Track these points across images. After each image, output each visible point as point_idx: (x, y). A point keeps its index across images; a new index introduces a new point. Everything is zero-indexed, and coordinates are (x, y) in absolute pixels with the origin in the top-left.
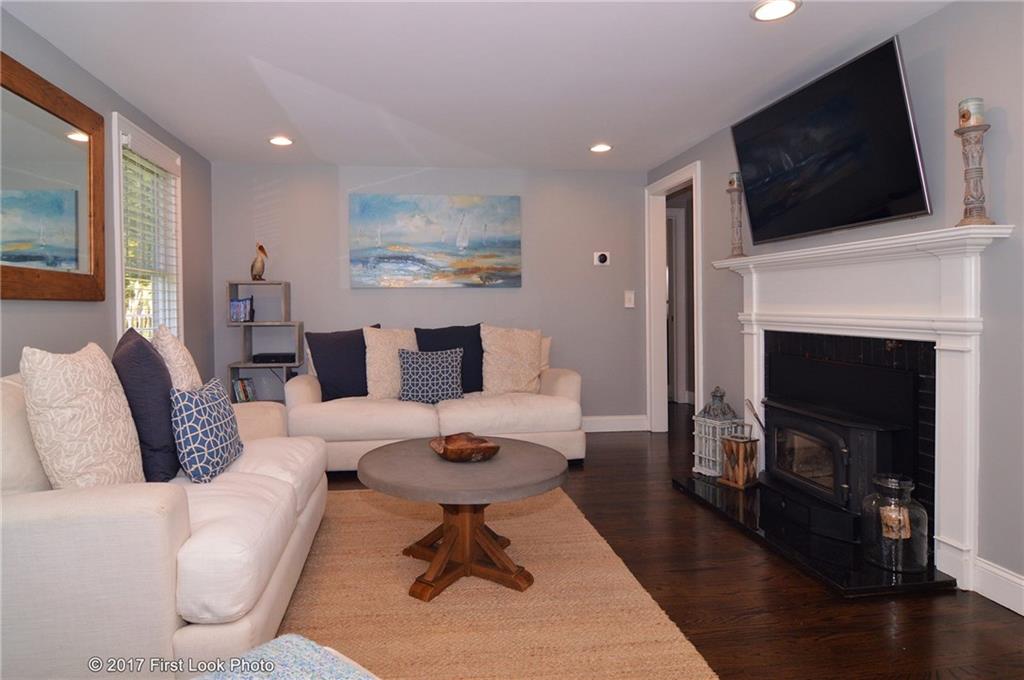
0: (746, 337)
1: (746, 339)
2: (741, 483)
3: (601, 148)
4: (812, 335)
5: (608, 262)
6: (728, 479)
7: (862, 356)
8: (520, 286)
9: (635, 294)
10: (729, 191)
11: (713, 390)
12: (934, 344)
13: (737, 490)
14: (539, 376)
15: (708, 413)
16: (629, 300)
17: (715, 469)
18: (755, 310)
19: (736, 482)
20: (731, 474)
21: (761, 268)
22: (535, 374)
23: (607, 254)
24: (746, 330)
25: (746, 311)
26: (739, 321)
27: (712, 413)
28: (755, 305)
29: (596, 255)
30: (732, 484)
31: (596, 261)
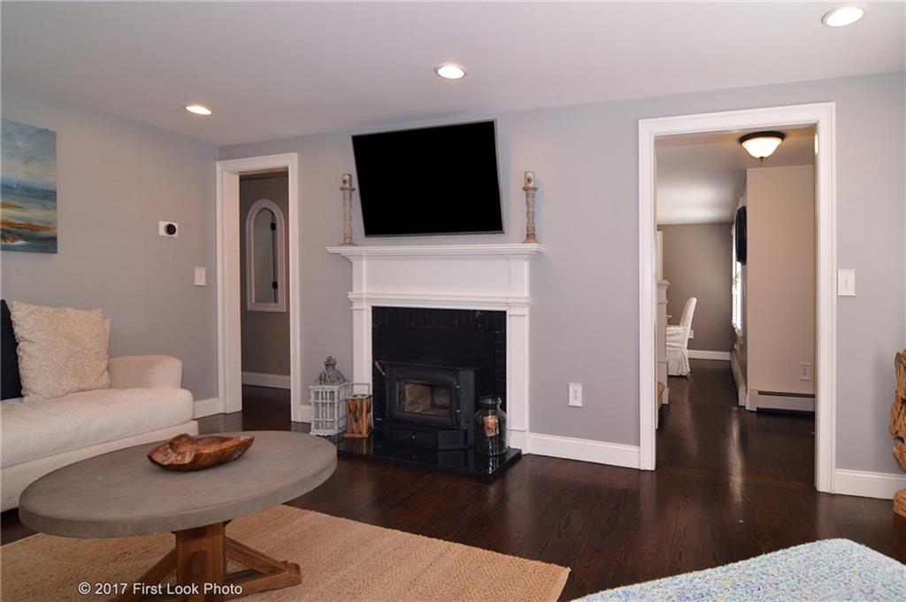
0: (355, 313)
1: (355, 314)
2: (365, 434)
3: (199, 110)
4: (417, 309)
5: (176, 235)
6: (353, 433)
7: (456, 322)
8: (56, 252)
9: (207, 271)
10: (342, 189)
11: (326, 360)
12: (505, 312)
13: (361, 440)
14: (108, 368)
15: (325, 380)
16: (200, 278)
17: (334, 429)
18: (364, 291)
19: (360, 433)
20: (355, 427)
21: (371, 257)
22: (104, 367)
23: (175, 225)
24: (355, 306)
25: (355, 291)
26: (349, 299)
27: (328, 380)
28: (364, 286)
29: (163, 225)
30: (358, 436)
31: (162, 232)
